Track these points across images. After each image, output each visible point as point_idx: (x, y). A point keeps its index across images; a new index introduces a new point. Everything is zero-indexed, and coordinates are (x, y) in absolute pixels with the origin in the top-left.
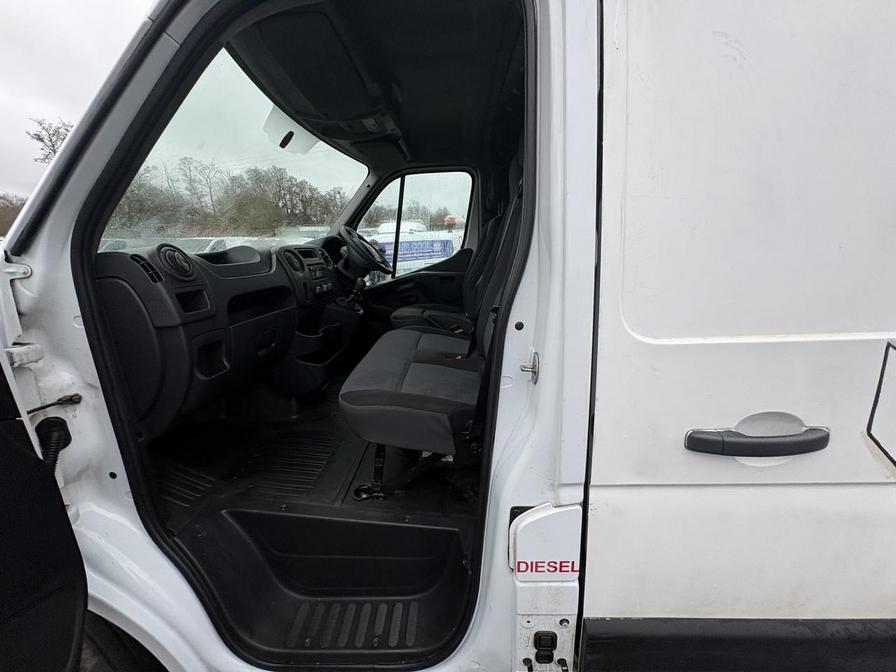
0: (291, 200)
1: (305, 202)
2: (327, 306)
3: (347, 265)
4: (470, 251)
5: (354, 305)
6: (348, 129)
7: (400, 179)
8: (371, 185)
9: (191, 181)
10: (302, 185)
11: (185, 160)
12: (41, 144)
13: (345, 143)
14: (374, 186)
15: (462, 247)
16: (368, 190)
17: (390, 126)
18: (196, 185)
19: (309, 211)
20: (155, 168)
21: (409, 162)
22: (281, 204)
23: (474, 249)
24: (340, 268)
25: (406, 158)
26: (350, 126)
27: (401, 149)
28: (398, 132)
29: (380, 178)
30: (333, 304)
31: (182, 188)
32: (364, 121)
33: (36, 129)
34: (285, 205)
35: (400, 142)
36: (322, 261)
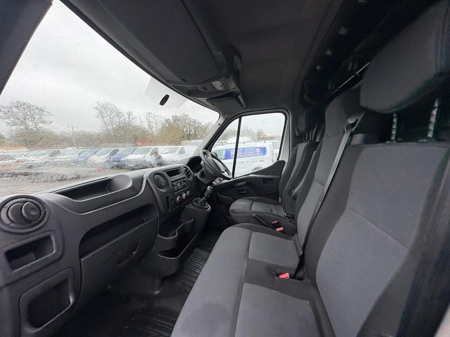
0: (190, 129)
1: (196, 129)
2: (186, 206)
3: (202, 175)
4: (283, 162)
5: (205, 205)
6: (204, 90)
7: (238, 120)
8: (221, 124)
9: (150, 122)
10: (195, 121)
11: (149, 114)
12: (97, 111)
13: (204, 100)
14: (222, 125)
15: (278, 159)
16: (219, 126)
17: (233, 86)
18: (152, 124)
19: (197, 133)
20: (136, 117)
21: (244, 109)
22: (184, 130)
23: (286, 161)
24: (198, 177)
25: (242, 107)
26: (204, 88)
27: (239, 102)
28: (237, 90)
29: (227, 119)
30: (191, 205)
31: (145, 125)
32: (213, 83)
33: (96, 104)
34: (187, 130)
35: (240, 97)
36: (184, 176)
